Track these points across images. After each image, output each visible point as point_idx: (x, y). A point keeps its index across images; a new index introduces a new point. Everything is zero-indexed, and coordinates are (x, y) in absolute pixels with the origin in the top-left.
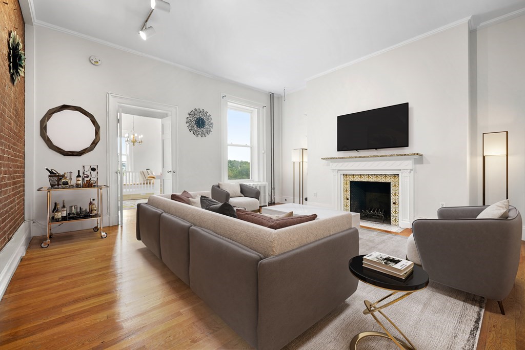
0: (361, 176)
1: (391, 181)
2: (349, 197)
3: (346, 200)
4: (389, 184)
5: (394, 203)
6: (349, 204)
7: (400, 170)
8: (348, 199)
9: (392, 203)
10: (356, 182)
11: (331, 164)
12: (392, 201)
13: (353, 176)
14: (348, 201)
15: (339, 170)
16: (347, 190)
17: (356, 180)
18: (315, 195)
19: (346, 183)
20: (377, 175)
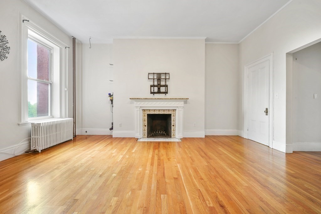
0: (154, 110)
1: (172, 113)
2: (146, 124)
3: (144, 127)
4: (170, 115)
5: (173, 126)
6: (146, 129)
7: (178, 107)
8: (145, 126)
9: (172, 126)
10: (151, 114)
11: (135, 103)
12: (172, 124)
13: (150, 110)
14: (145, 127)
15: (140, 107)
16: (145, 120)
17: (151, 113)
18: (120, 125)
19: (145, 115)
20: (164, 110)
